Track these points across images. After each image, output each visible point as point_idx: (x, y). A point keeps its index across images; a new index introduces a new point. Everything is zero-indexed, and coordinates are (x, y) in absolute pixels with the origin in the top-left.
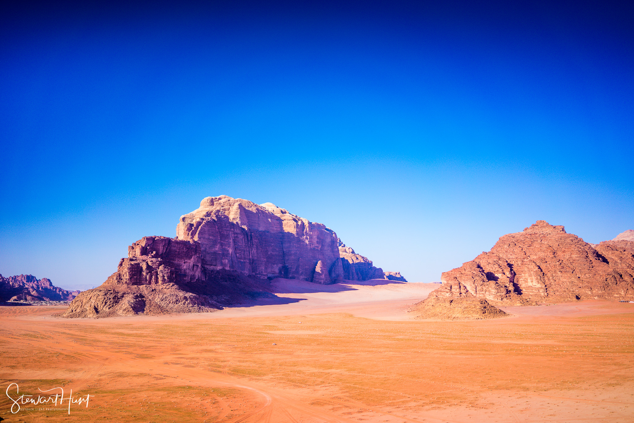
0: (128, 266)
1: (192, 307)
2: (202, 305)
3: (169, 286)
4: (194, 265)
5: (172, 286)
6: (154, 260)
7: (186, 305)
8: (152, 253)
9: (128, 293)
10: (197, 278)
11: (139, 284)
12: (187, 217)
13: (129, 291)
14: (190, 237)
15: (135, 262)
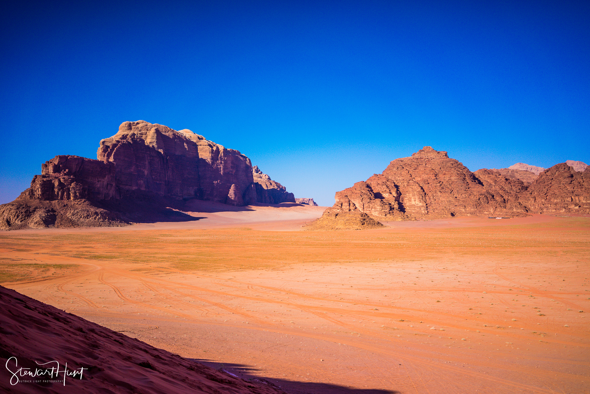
0: (40, 182)
1: (102, 221)
2: (113, 220)
3: (81, 202)
4: (108, 184)
5: (83, 202)
6: (66, 177)
7: (97, 219)
8: (65, 170)
9: (40, 208)
10: (111, 196)
11: (51, 200)
12: (107, 141)
13: (41, 206)
14: (106, 158)
15: (47, 179)
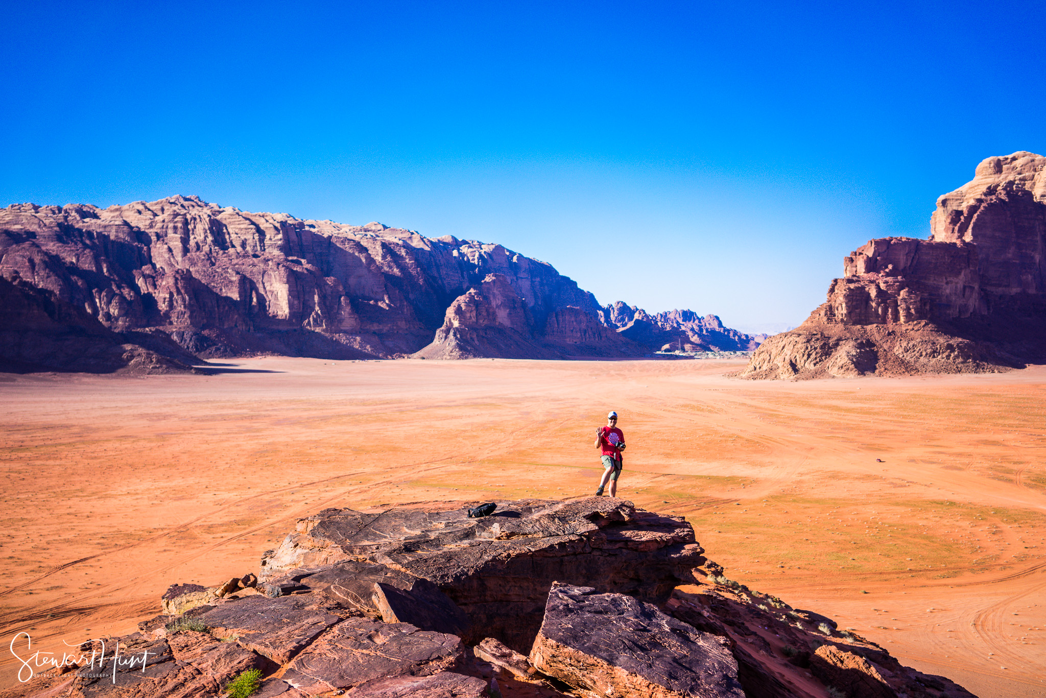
0: (844, 292)
1: (962, 363)
2: (982, 360)
3: (919, 325)
4: (965, 287)
5: (924, 326)
6: (890, 279)
7: (951, 359)
8: (887, 267)
9: (845, 339)
10: (971, 311)
11: (865, 323)
12: (951, 197)
13: (848, 335)
14: (956, 234)
15: (856, 285)
